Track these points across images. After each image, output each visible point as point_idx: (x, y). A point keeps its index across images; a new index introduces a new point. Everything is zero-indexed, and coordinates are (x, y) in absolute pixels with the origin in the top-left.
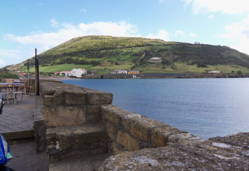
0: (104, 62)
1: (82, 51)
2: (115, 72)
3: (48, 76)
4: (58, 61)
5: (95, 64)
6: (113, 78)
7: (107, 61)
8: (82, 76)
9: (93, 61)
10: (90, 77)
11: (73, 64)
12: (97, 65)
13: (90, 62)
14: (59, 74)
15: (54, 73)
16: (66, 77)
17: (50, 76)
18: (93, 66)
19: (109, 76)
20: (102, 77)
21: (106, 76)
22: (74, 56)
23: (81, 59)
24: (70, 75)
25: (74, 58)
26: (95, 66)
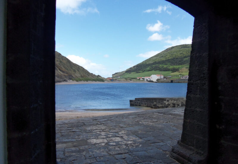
0: (182, 68)
1: (169, 60)
2: (185, 77)
3: (129, 80)
4: (148, 68)
5: (174, 70)
6: (181, 83)
7: (185, 68)
8: (157, 80)
9: (174, 68)
10: (163, 81)
11: (158, 71)
12: (175, 71)
13: (171, 69)
14: (140, 79)
15: (137, 78)
16: (145, 81)
17: (131, 80)
18: (172, 72)
19: (178, 81)
20: (172, 82)
21: (175, 81)
22: (161, 64)
23: (165, 66)
24: (149, 80)
25: (161, 65)
26: (174, 72)
